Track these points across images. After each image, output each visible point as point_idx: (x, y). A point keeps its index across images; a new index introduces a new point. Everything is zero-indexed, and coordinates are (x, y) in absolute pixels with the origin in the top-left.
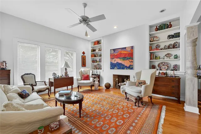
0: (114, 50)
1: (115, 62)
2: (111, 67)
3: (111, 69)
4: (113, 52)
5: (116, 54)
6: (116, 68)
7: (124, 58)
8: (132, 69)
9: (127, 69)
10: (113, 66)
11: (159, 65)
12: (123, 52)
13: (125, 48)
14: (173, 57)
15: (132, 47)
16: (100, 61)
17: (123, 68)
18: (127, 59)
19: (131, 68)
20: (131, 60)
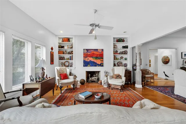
0: (87, 50)
1: (89, 61)
2: (84, 65)
3: (84, 66)
4: (86, 51)
5: (90, 54)
6: (89, 65)
7: (97, 58)
8: (103, 66)
9: (98, 66)
10: (86, 64)
11: (117, 63)
12: (95, 53)
13: (97, 50)
14: (124, 59)
15: (102, 50)
16: (71, 58)
17: (96, 66)
18: (99, 59)
19: (101, 65)
20: (102, 60)
